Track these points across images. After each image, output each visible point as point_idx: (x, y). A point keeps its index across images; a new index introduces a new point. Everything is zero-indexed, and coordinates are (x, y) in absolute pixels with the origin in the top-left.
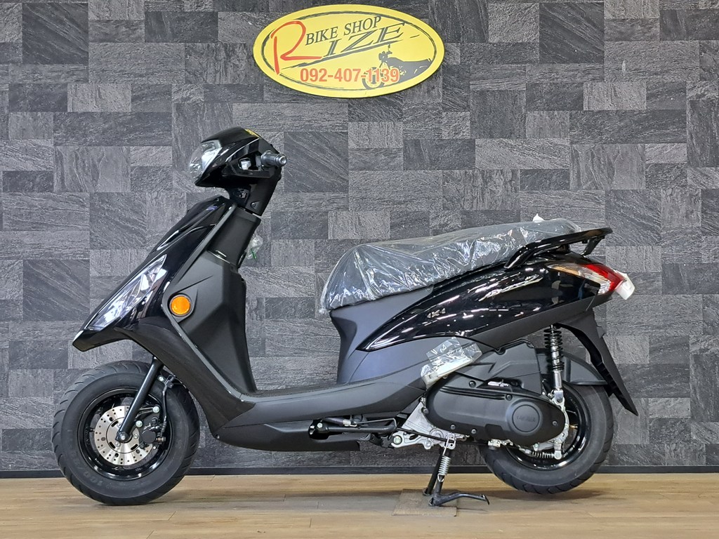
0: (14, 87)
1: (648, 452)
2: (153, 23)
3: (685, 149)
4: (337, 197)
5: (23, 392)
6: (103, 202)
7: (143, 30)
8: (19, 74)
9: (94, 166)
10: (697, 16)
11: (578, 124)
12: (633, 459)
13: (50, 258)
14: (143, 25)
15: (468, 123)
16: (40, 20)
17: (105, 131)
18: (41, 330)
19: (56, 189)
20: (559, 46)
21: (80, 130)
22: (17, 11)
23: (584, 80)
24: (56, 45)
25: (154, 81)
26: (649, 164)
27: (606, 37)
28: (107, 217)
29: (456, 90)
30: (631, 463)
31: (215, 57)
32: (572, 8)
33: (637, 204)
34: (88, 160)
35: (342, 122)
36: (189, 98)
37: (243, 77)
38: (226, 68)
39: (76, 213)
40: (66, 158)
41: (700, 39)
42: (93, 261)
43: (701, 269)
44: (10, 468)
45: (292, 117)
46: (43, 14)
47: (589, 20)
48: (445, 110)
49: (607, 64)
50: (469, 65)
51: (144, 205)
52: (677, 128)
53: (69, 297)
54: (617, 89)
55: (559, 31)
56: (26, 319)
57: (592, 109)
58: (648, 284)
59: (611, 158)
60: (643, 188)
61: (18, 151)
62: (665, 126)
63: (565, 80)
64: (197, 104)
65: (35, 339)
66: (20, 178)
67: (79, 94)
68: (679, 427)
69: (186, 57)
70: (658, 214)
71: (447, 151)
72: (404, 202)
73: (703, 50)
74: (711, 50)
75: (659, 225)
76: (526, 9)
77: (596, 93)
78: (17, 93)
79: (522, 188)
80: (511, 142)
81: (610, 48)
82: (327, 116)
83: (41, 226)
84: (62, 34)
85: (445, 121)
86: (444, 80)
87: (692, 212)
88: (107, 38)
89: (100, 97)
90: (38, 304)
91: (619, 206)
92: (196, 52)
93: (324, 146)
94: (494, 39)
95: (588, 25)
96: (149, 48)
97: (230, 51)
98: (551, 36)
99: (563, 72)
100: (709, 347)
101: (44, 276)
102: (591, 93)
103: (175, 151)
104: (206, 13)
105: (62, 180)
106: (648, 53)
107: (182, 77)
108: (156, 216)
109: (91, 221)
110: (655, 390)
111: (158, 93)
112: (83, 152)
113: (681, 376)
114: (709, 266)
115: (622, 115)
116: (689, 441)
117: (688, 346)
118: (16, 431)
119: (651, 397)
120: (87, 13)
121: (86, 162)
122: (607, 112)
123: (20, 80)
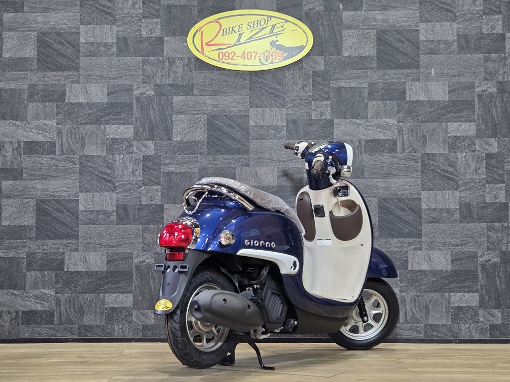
0: (31, 86)
1: (450, 329)
2: (122, 44)
3: (475, 126)
4: (242, 158)
5: (35, 286)
6: (88, 161)
7: (115, 49)
8: (34, 78)
9: (83, 138)
10: (482, 38)
11: (403, 110)
12: (440, 334)
13: (54, 198)
14: (115, 46)
15: (329, 109)
16: (49, 43)
17: (90, 115)
18: (47, 246)
19: (57, 153)
20: (389, 58)
21: (74, 114)
22: (33, 37)
23: (406, 80)
24: (59, 59)
25: (122, 82)
26: (450, 136)
27: (421, 52)
28: (90, 171)
29: (321, 87)
30: (439, 337)
31: (162, 67)
32: (399, 33)
33: (442, 163)
34: (79, 134)
35: (245, 108)
36: (144, 93)
37: (180, 79)
38: (169, 73)
39: (71, 169)
40: (64, 132)
41: (484, 53)
42: (81, 200)
43: (485, 206)
44: (26, 336)
45: (213, 105)
46: (50, 39)
47: (410, 42)
48: (314, 100)
49: (422, 70)
50: (330, 71)
51: (114, 163)
52: (469, 112)
53: (66, 224)
54: (428, 86)
55: (390, 48)
56: (37, 238)
57: (412, 99)
58: (450, 216)
59: (425, 132)
60: (446, 152)
61: (33, 128)
62: (461, 111)
63: (394, 80)
64: (150, 97)
65: (43, 252)
66: (34, 146)
67: (74, 91)
68: (471, 312)
69: (143, 66)
70: (456, 169)
71: (315, 128)
72: (287, 161)
73: (486, 60)
74: (491, 60)
75: (457, 177)
76: (367, 34)
77: (414, 89)
78: (33, 90)
79: (366, 152)
80: (358, 121)
81: (424, 59)
82: (235, 104)
83: (48, 177)
84: (62, 52)
85: (313, 107)
86: (313, 81)
87: (479, 168)
88: (91, 54)
89: (87, 92)
90: (45, 228)
91: (430, 164)
92: (149, 63)
93: (233, 124)
94: (346, 54)
95: (408, 43)
96: (119, 60)
97: (172, 62)
98: (385, 52)
99: (393, 75)
100: (492, 259)
101: (49, 210)
102: (411, 89)
103: (135, 128)
104: (157, 38)
105: (62, 147)
106: (449, 62)
107: (140, 79)
108: (122, 171)
109: (80, 173)
110: (455, 287)
111: (124, 90)
112: (75, 129)
113: (473, 278)
114: (491, 204)
115: (431, 103)
116: (477, 322)
117: (477, 258)
118: (31, 311)
119: (453, 292)
120: (79, 38)
121: (77, 135)
122: (422, 102)
123: (35, 82)
